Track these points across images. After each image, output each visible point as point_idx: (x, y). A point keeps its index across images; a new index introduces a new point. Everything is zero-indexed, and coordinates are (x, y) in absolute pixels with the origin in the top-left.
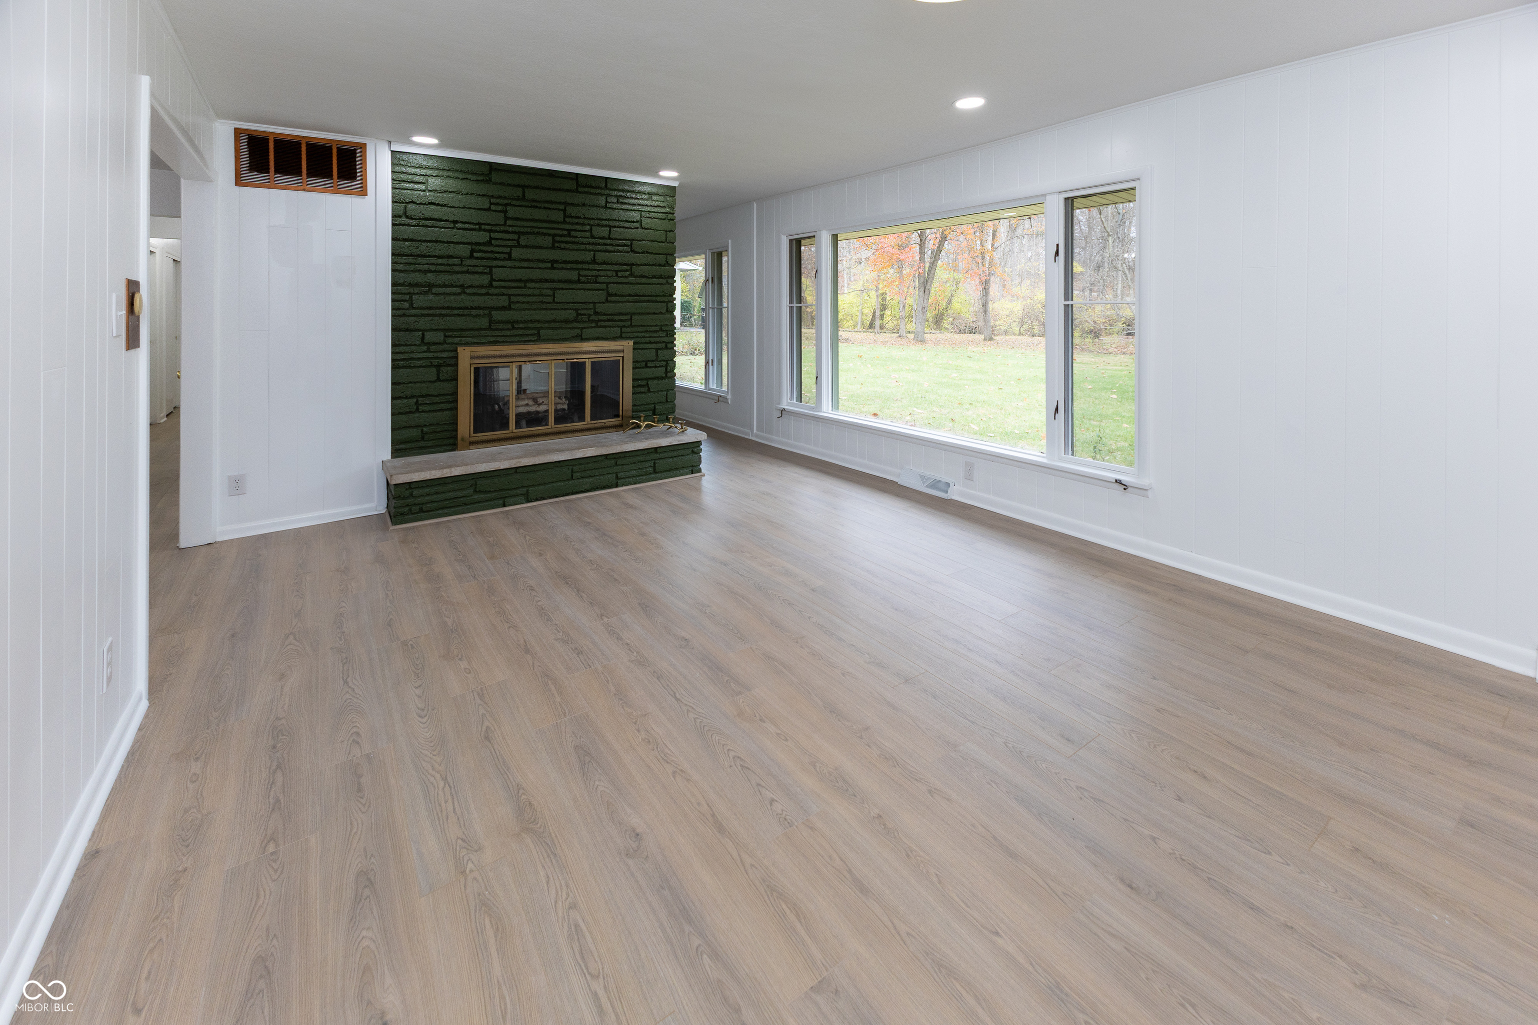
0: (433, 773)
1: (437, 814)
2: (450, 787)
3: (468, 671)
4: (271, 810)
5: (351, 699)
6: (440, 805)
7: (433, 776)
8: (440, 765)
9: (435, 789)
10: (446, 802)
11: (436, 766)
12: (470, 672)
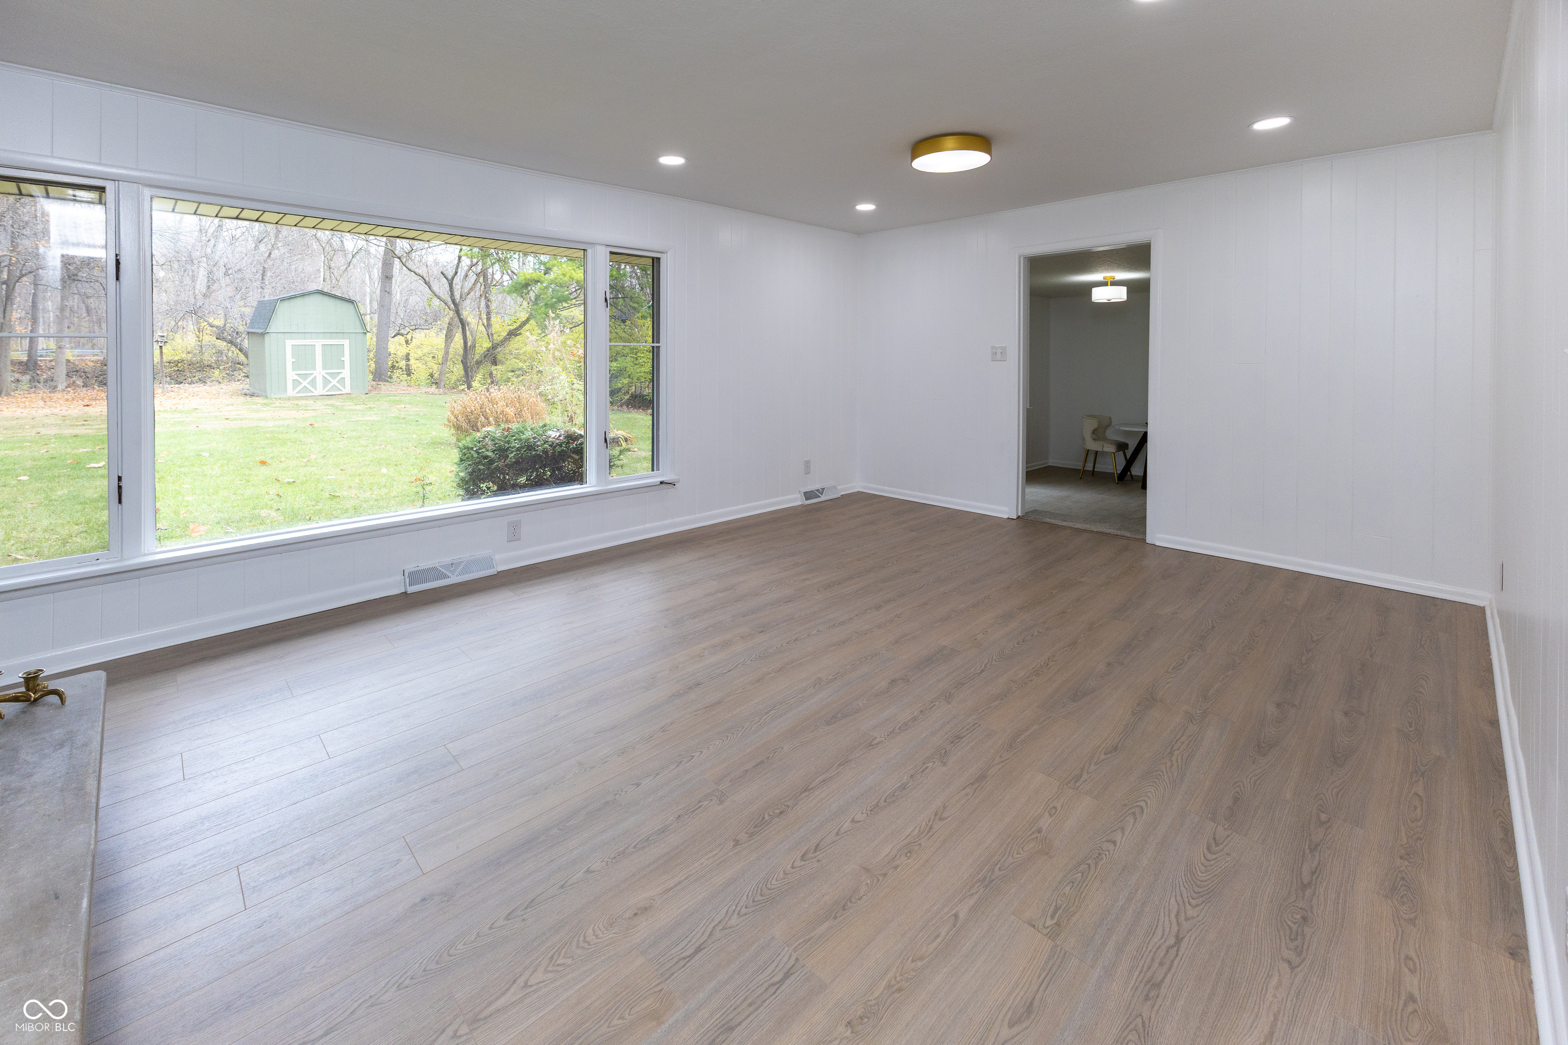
0: (1174, 763)
1: (1194, 742)
2: (1173, 746)
3: (1054, 810)
4: (1319, 848)
5: (1189, 903)
6: (1189, 744)
7: (1177, 762)
8: (1166, 763)
9: (1183, 754)
10: (1184, 743)
11: (1169, 764)
12: (1055, 808)
